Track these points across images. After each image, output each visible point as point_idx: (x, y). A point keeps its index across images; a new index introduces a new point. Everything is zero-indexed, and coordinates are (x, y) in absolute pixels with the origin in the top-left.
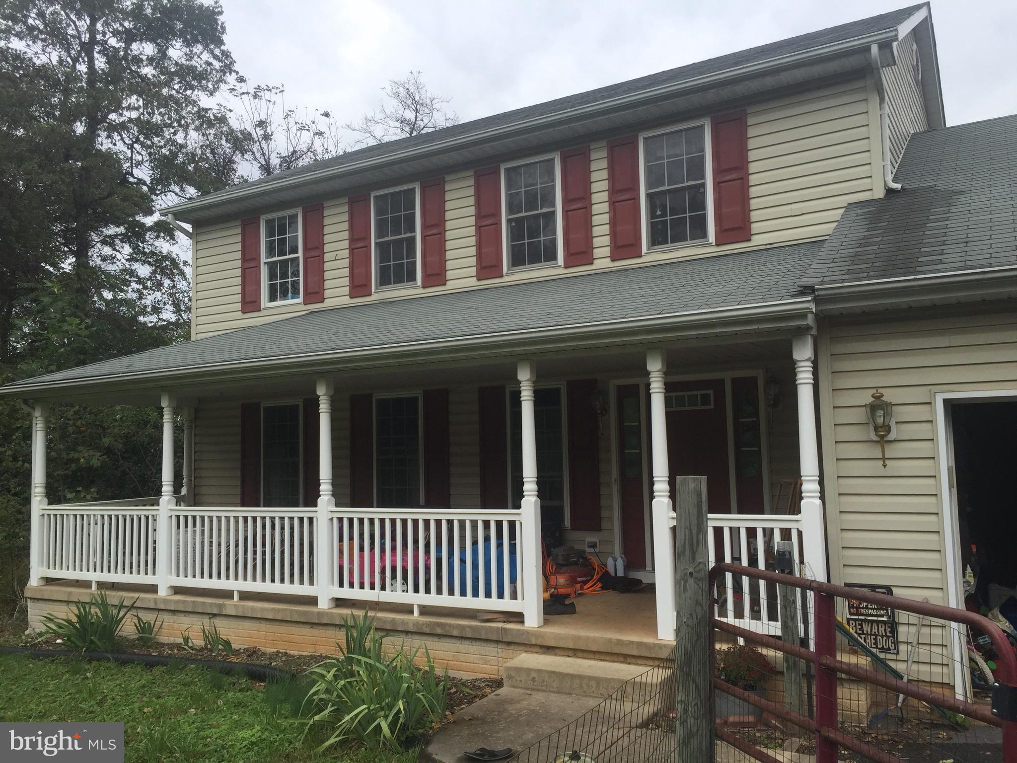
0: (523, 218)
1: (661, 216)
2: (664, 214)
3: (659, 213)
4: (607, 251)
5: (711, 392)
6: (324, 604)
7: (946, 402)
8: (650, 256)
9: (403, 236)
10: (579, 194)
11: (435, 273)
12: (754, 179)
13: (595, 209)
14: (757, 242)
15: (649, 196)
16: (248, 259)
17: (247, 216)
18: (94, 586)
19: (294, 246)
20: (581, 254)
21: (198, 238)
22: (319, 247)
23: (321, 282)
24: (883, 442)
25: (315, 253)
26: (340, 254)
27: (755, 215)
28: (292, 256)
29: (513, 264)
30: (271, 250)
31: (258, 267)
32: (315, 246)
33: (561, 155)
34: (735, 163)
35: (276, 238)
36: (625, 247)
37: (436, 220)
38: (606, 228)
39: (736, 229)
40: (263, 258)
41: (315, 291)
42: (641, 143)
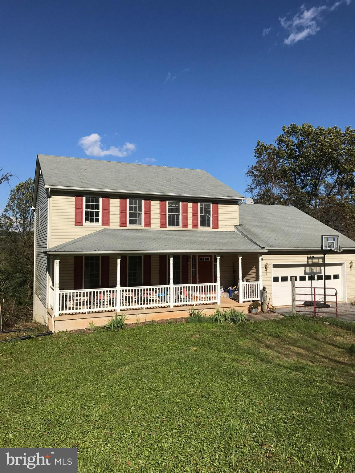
0: (172, 214)
2: (202, 220)
4: (191, 226)
5: (209, 258)
6: (172, 307)
8: (200, 229)
9: (137, 212)
10: (185, 212)
11: (148, 224)
12: (219, 217)
13: (189, 216)
14: (220, 229)
15: (200, 216)
16: (78, 208)
17: (78, 194)
18: (87, 313)
19: (98, 207)
20: (185, 225)
21: (52, 196)
22: (108, 209)
23: (108, 220)
24: (266, 270)
25: (106, 211)
26: (116, 213)
27: (219, 224)
28: (96, 210)
29: (169, 225)
30: (87, 207)
31: (82, 211)
32: (106, 210)
33: (181, 202)
34: (216, 213)
35: (90, 203)
36: (195, 226)
37: (148, 210)
38: (191, 221)
39: (216, 226)
40: (84, 209)
41: (106, 222)
42: (199, 204)
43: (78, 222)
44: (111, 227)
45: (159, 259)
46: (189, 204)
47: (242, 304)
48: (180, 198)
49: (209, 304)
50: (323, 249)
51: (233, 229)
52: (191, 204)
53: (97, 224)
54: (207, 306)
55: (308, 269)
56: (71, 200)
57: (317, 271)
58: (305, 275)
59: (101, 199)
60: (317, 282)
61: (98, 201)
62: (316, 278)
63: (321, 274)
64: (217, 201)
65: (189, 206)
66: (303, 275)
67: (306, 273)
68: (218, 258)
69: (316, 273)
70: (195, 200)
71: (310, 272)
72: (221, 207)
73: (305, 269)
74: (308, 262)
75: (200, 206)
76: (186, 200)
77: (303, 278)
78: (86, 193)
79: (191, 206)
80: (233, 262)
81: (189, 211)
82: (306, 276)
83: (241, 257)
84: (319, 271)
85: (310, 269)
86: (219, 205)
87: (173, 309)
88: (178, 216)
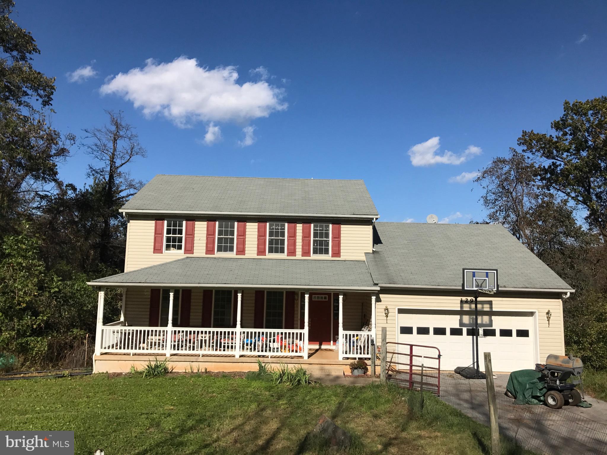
0: (273, 239)
1: (316, 246)
2: (317, 246)
3: (316, 245)
4: (301, 253)
5: (327, 296)
7: (398, 309)
8: (313, 257)
9: (229, 237)
10: (293, 236)
11: (241, 251)
12: (342, 242)
13: (297, 241)
14: (342, 258)
15: (314, 240)
16: (158, 233)
17: (158, 218)
18: (131, 355)
19: (180, 232)
20: (292, 252)
21: (131, 221)
22: (193, 235)
23: (193, 247)
24: (387, 316)
25: (191, 236)
26: (202, 238)
27: (342, 251)
28: (179, 236)
29: (269, 252)
30: (169, 232)
31: (162, 237)
32: (191, 234)
33: (288, 223)
34: (337, 236)
35: (172, 228)
36: (306, 253)
37: (242, 234)
38: (301, 247)
39: (337, 253)
40: (165, 234)
41: (190, 250)
42: (312, 225)
43: (157, 250)
44: (195, 255)
45: (254, 295)
46: (298, 225)
47: (340, 361)
48: (286, 219)
49: (292, 358)
50: (466, 289)
51: (364, 258)
52: (301, 225)
53: (179, 251)
54: (289, 359)
55: (466, 319)
56: (151, 224)
57: (484, 323)
58: (460, 326)
59: (184, 222)
60: (483, 338)
61: (181, 225)
62: (481, 331)
63: (492, 326)
64: (338, 222)
65: (297, 228)
66: (457, 326)
67: (461, 324)
68: (341, 297)
69: (482, 325)
70: (306, 221)
71: (470, 323)
72: (345, 229)
73: (460, 317)
74: (461, 307)
75: (314, 227)
76: (293, 220)
77: (456, 332)
78: (168, 216)
79: (301, 228)
80: (362, 304)
81: (297, 234)
82: (462, 329)
83: (375, 297)
84: (488, 322)
85: (470, 318)
86: (342, 226)
87: (237, 359)
88: (283, 241)
